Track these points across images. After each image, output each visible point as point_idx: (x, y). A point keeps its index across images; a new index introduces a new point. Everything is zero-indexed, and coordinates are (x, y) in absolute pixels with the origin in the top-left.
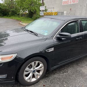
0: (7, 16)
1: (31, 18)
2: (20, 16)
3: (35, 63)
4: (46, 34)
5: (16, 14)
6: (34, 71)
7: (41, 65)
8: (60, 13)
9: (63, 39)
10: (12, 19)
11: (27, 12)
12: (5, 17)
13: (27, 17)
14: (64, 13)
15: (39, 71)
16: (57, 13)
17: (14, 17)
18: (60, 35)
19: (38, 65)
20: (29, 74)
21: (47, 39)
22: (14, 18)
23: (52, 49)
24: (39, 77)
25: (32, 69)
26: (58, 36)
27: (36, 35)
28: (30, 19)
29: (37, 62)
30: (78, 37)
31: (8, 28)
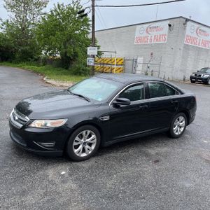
0: (11, 62)
1: (67, 69)
2: (41, 64)
3: (86, 133)
4: (100, 99)
5: (32, 58)
6: (85, 143)
7: (93, 136)
8: (130, 62)
9: (122, 106)
10: (23, 69)
11: (59, 56)
12: (5, 63)
13: (58, 67)
14: (138, 61)
15: (90, 144)
16: (122, 61)
17: (27, 64)
18: (117, 100)
19: (90, 136)
20: (79, 145)
21: (101, 105)
22: (27, 67)
23: (107, 118)
24: (90, 152)
25: (82, 140)
26: (115, 102)
27: (87, 100)
28: (64, 70)
29: (89, 132)
30: (142, 104)
31: (21, 88)
